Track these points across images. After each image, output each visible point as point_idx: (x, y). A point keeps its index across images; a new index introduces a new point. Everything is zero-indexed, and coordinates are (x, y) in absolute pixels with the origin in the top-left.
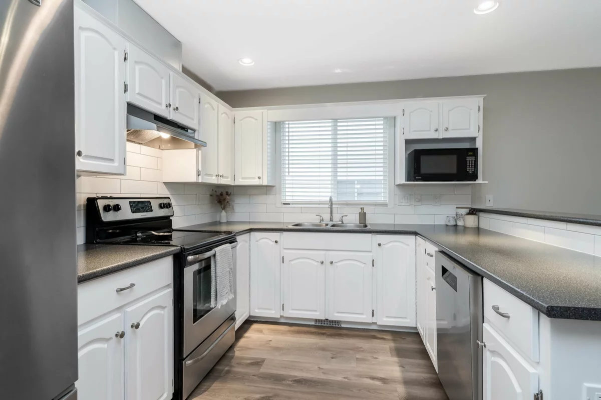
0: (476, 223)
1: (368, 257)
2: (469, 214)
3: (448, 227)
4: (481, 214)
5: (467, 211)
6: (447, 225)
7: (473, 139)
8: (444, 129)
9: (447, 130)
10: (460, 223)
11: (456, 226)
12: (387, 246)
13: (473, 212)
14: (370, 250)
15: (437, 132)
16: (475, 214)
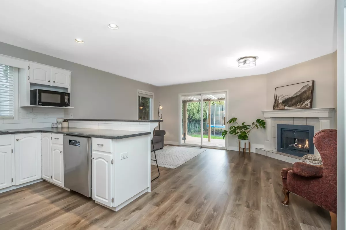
0: (68, 125)
1: (9, 148)
2: (64, 121)
3: (53, 128)
4: (70, 121)
5: (63, 120)
6: (52, 127)
7: (67, 89)
8: (53, 82)
9: (54, 82)
10: (60, 126)
11: (57, 127)
12: (22, 140)
13: (66, 120)
14: (10, 144)
15: (49, 82)
16: (67, 121)
